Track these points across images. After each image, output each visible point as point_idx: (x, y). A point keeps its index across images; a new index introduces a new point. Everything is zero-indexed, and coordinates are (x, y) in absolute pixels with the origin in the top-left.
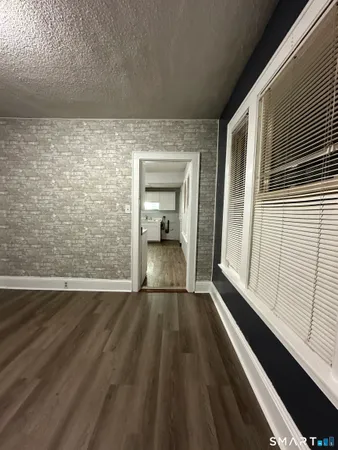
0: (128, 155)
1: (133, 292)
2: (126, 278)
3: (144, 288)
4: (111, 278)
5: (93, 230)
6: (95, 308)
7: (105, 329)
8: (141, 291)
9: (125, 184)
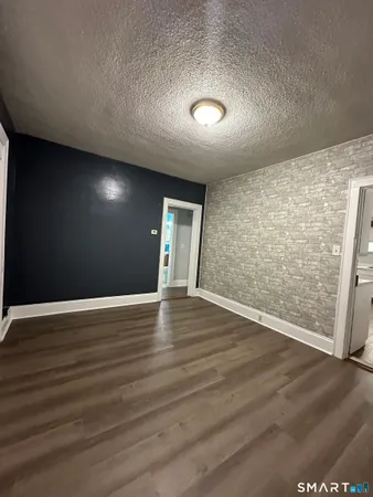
0: (344, 185)
1: (333, 356)
2: (327, 335)
3: (353, 358)
4: (306, 328)
5: (292, 270)
6: (282, 350)
7: (286, 375)
8: (347, 360)
9: (336, 220)
